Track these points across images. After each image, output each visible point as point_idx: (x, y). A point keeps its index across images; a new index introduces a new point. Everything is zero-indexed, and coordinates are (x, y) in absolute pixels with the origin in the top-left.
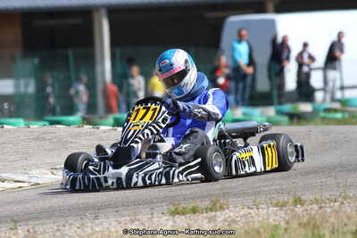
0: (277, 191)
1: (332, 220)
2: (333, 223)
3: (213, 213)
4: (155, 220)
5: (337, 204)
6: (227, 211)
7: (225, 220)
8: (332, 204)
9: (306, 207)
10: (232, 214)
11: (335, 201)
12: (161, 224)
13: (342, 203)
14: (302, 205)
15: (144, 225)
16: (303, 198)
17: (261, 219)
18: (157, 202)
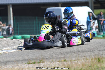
0: (59, 58)
1: (75, 66)
2: (75, 67)
3: (40, 64)
4: (23, 65)
5: (76, 62)
6: (44, 63)
7: (43, 66)
8: (75, 62)
9: (67, 62)
10: (45, 64)
11: (76, 61)
12: (25, 67)
13: (78, 61)
14: (66, 62)
15: (19, 67)
16: (66, 60)
17: (54, 65)
18: (24, 61)
